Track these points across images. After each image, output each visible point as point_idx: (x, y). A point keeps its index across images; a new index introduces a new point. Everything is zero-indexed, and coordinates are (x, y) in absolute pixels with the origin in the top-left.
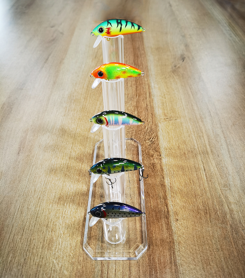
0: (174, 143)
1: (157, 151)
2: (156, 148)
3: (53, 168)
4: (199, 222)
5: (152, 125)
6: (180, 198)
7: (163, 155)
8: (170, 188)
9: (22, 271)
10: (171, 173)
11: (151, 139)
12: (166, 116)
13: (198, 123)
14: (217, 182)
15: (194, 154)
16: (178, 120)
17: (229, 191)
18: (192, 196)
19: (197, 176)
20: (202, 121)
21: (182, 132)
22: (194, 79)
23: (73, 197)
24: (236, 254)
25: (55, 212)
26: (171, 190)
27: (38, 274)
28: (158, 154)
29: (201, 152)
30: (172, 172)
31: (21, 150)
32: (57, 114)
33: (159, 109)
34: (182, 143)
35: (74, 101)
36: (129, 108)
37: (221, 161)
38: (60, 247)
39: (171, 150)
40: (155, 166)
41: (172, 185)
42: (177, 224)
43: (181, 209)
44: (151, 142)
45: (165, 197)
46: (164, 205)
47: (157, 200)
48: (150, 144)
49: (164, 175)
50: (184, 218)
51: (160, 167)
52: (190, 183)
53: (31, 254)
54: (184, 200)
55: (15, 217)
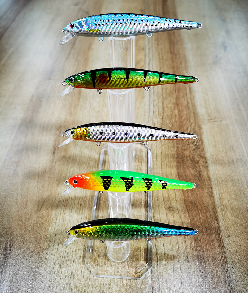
1: (202, 157)
2: (201, 153)
8: (219, 200)
9: (71, 284)
11: (195, 143)
26: (220, 203)
27: (87, 287)
30: (221, 182)
36: (169, 106)
40: (201, 175)
41: (221, 197)
42: (229, 241)
43: (233, 225)
44: (195, 146)
45: (215, 210)
46: (214, 219)
47: (206, 213)
48: (194, 149)
49: (212, 185)
50: (236, 234)
51: (207, 176)
52: (241, 195)
53: (78, 266)
54: (235, 214)
55: (57, 224)
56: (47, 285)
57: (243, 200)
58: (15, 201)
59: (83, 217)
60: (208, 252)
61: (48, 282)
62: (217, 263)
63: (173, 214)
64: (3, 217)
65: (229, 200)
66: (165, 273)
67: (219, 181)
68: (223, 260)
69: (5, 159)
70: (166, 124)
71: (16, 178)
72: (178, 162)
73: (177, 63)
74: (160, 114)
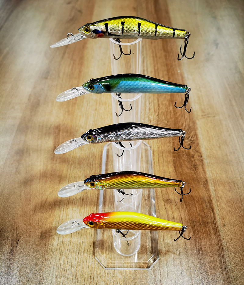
0: (215, 143)
1: (197, 152)
2: (196, 148)
5: (190, 122)
6: (225, 202)
7: (204, 156)
8: (214, 192)
9: (77, 274)
11: (190, 138)
12: (203, 112)
13: (238, 120)
15: (236, 155)
16: (217, 117)
18: (238, 200)
19: (241, 180)
21: (222, 131)
26: (215, 194)
27: (93, 276)
28: (199, 155)
30: (215, 174)
33: (196, 104)
34: (223, 143)
36: (164, 103)
39: (212, 150)
40: (197, 168)
41: (216, 189)
42: (224, 230)
43: (228, 214)
44: (190, 141)
45: (210, 201)
46: (210, 210)
47: (202, 204)
48: (189, 143)
49: (207, 177)
50: (231, 223)
51: (202, 169)
52: (235, 186)
53: (82, 257)
54: (229, 204)
55: (61, 219)
56: (54, 276)
57: (237, 191)
58: (19, 198)
59: (85, 211)
60: (205, 240)
61: (55, 273)
62: (214, 250)
63: (171, 206)
64: (8, 214)
65: (223, 191)
66: (165, 261)
67: (214, 174)
68: (219, 247)
69: (6, 158)
70: (162, 120)
71: (18, 175)
72: (174, 157)
73: (170, 60)
74: (155, 111)
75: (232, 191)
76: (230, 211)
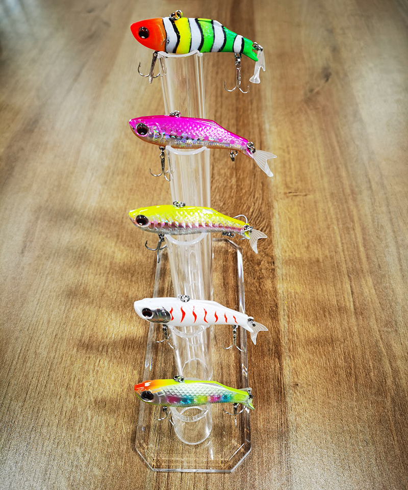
0: (300, 241)
3: (82, 281)
4: (336, 390)
5: (261, 204)
6: (304, 344)
7: (278, 263)
10: (291, 297)
12: (288, 187)
13: (346, 202)
14: (374, 316)
15: (335, 262)
16: (310, 197)
17: (394, 334)
19: (337, 304)
20: (355, 200)
21: (316, 220)
22: (345, 117)
23: (115, 336)
24: (398, 452)
25: (81, 361)
28: (270, 261)
29: (347, 257)
31: (27, 246)
32: (93, 179)
33: (277, 175)
34: (314, 240)
35: (124, 156)
37: (384, 276)
38: (88, 424)
39: (294, 253)
75: (318, 325)
76: (310, 360)
